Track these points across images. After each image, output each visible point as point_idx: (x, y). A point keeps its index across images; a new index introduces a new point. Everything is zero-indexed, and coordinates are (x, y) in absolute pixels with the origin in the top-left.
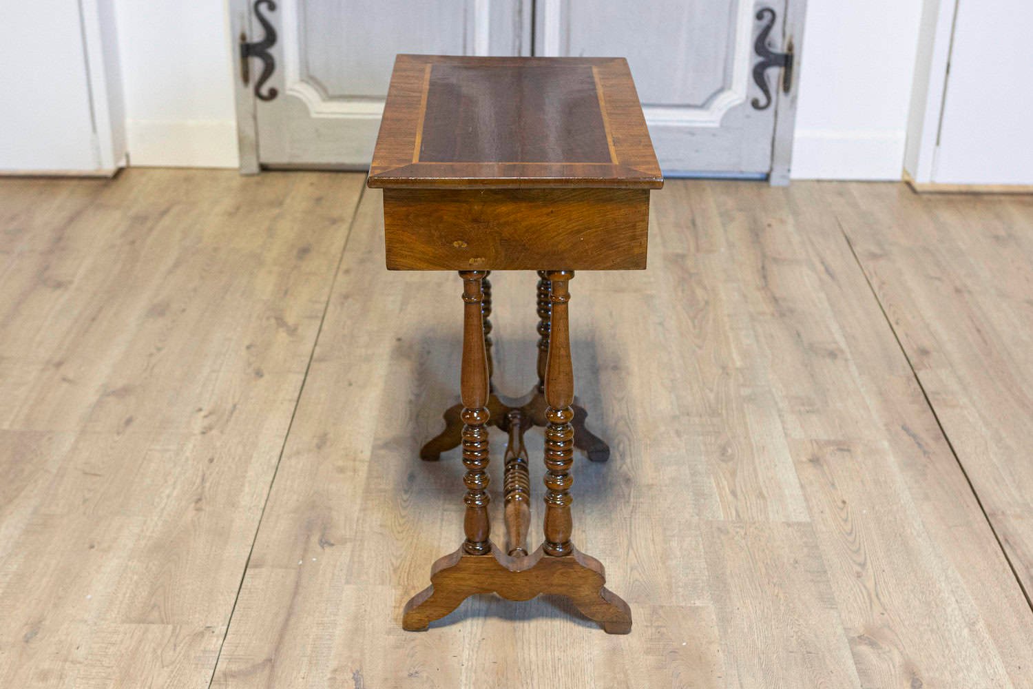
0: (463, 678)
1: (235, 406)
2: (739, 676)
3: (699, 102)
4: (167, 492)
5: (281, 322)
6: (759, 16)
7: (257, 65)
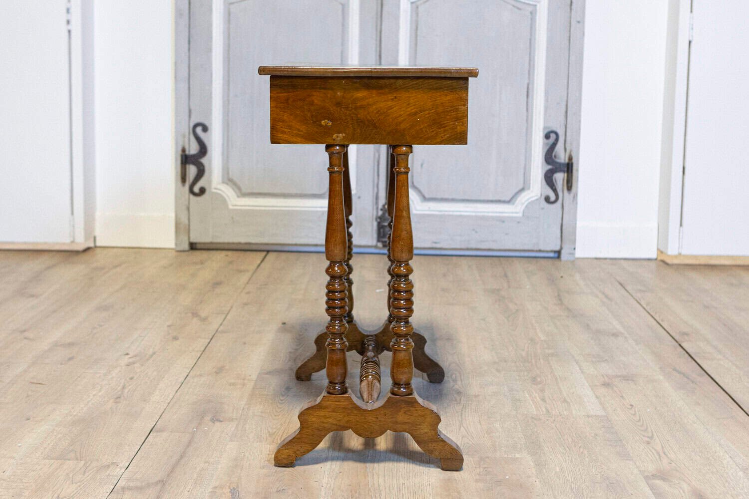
0: (322, 494)
1: (154, 353)
2: (554, 495)
3: (508, 199)
4: (94, 393)
5: (195, 315)
6: (547, 136)
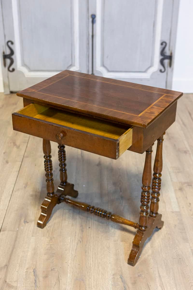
0: (69, 271)
2: (158, 268)
5: (15, 144)
6: (162, 44)
7: (8, 61)
